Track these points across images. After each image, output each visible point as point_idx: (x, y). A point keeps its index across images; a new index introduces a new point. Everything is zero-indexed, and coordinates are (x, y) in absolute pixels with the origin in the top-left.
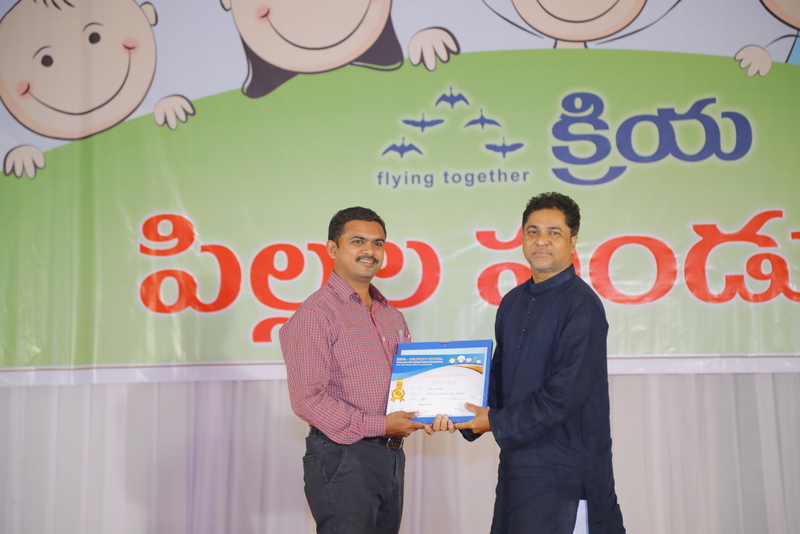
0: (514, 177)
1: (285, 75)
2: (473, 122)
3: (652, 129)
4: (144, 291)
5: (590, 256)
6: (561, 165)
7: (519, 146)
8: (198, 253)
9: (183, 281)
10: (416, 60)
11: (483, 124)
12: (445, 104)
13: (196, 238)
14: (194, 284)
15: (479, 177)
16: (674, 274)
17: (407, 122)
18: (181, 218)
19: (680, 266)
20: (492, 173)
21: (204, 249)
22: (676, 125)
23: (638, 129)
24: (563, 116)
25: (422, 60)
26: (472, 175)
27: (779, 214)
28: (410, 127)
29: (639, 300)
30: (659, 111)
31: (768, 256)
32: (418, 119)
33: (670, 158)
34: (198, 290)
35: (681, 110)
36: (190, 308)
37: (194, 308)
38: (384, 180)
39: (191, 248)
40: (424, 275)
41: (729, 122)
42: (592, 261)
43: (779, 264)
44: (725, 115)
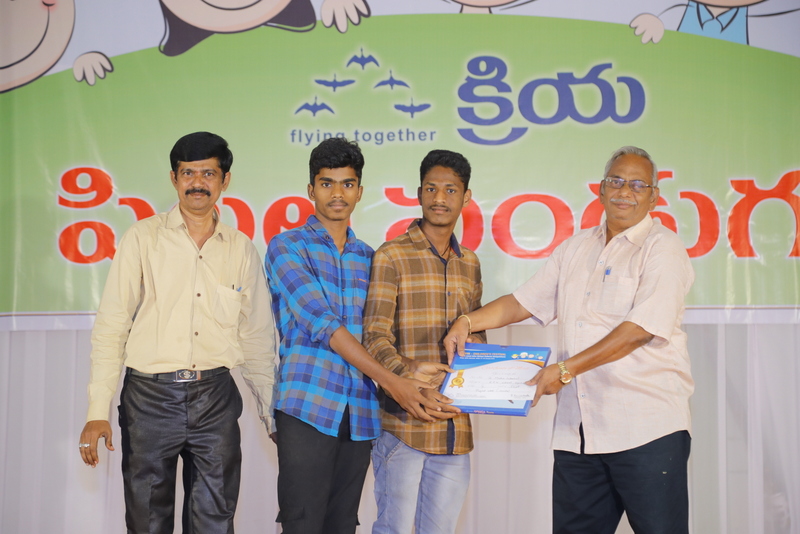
0: (422, 136)
2: (383, 83)
3: (553, 91)
4: (63, 241)
6: (466, 125)
7: (426, 106)
8: (117, 206)
9: (101, 233)
10: (328, 22)
11: (392, 85)
12: (355, 65)
13: (113, 190)
14: (112, 236)
15: (388, 136)
16: (571, 230)
17: (319, 82)
18: (99, 171)
19: (577, 222)
20: (400, 133)
21: (122, 202)
22: (574, 88)
24: (468, 78)
25: (334, 22)
26: (382, 134)
27: (670, 175)
28: (322, 87)
29: (538, 255)
30: (559, 75)
31: (658, 213)
32: (330, 79)
33: (569, 120)
35: (579, 74)
36: (106, 258)
38: (297, 137)
39: (109, 201)
42: (494, 218)
43: (668, 222)
44: (620, 80)
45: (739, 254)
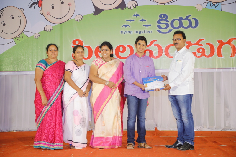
0: (149, 32)
1: (102, 10)
2: (141, 20)
3: (178, 21)
5: (165, 48)
6: (159, 29)
7: (150, 25)
10: (129, 7)
11: (143, 21)
12: (136, 17)
13: (83, 44)
15: (142, 32)
17: (127, 20)
18: (80, 40)
20: (144, 31)
21: (85, 47)
22: (182, 21)
23: (175, 22)
24: (159, 19)
25: (130, 7)
27: (203, 39)
30: (179, 18)
31: (201, 48)
32: (129, 20)
33: (181, 28)
35: (184, 18)
38: (122, 32)
40: (130, 52)
41: (194, 20)
42: (165, 49)
43: (203, 50)
44: (193, 19)
45: (219, 57)
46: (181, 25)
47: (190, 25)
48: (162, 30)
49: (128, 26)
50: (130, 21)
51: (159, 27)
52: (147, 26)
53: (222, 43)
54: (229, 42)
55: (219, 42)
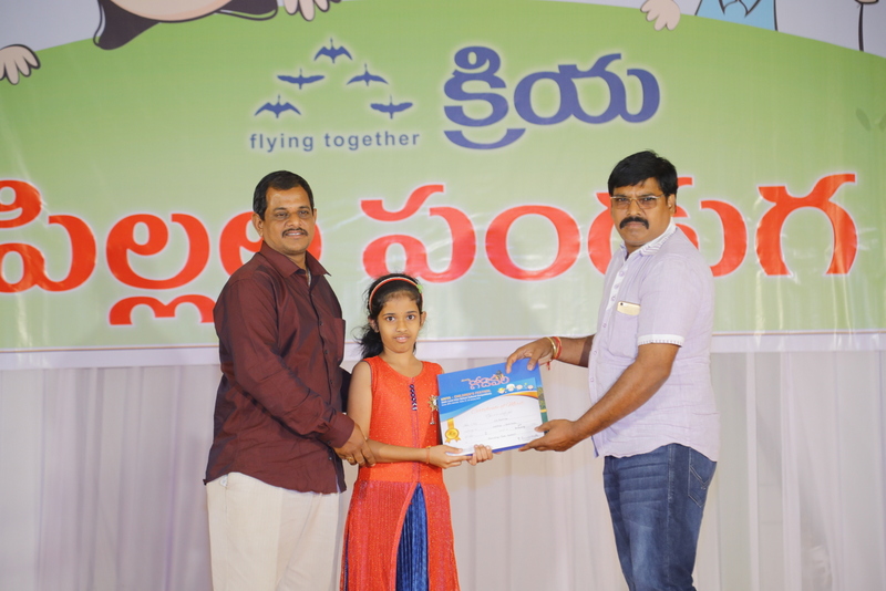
1: (143, 24)
2: (357, 79)
5: (486, 228)
6: (454, 127)
7: (407, 106)
8: (46, 225)
9: (28, 256)
10: (292, 9)
11: (367, 81)
12: (325, 58)
13: (42, 207)
14: (42, 260)
15: (364, 140)
16: (577, 247)
17: (283, 78)
18: (25, 185)
19: (583, 239)
20: (378, 136)
21: (53, 220)
22: (578, 83)
23: (538, 86)
24: (456, 73)
25: (299, 8)
26: (356, 138)
27: (688, 181)
28: (287, 83)
29: (540, 275)
30: (560, 67)
32: (295, 75)
33: (572, 119)
34: (46, 266)
35: (584, 67)
36: (36, 287)
37: (41, 286)
38: (257, 142)
39: (37, 219)
41: (634, 79)
42: (489, 234)
44: (631, 72)
45: (770, 272)
46: (570, 106)
47: (617, 106)
48: (469, 133)
49: (288, 106)
50: (301, 81)
51: (454, 114)
52: (391, 109)
53: (782, 203)
54: (820, 196)
55: (769, 193)
